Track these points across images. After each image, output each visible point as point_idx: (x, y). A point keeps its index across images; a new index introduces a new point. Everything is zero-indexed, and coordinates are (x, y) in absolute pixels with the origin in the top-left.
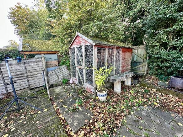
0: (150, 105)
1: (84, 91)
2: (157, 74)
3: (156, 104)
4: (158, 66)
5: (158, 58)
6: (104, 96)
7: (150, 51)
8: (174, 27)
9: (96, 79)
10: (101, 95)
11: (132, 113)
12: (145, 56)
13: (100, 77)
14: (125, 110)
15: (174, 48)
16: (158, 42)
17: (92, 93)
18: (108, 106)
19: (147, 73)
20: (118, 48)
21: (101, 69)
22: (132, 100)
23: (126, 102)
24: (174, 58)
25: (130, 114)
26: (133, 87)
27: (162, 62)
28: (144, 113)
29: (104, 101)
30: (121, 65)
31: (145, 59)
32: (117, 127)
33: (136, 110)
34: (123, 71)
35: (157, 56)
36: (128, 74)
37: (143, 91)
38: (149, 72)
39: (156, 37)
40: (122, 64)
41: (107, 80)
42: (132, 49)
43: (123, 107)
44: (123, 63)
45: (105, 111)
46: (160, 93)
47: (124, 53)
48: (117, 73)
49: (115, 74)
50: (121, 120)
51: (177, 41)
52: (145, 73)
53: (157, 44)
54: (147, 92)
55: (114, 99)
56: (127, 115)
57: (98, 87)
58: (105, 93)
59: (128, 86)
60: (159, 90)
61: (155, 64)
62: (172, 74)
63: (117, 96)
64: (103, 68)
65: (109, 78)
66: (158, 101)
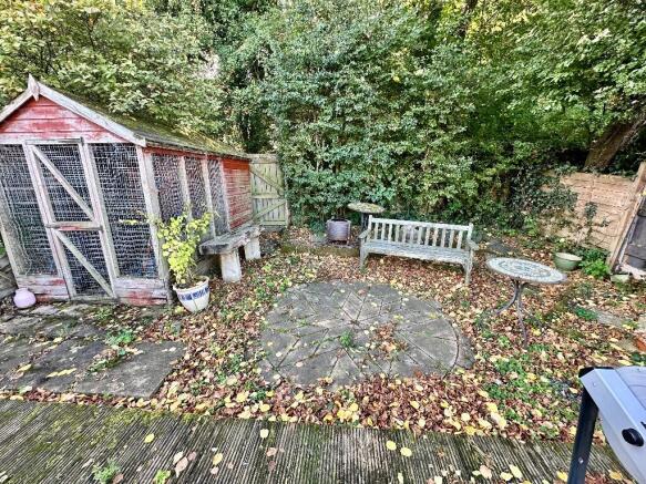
0: (304, 282)
1: (120, 307)
2: (308, 222)
3: (311, 276)
4: (307, 203)
5: (305, 185)
6: (201, 293)
7: (287, 168)
8: (319, 123)
9: (166, 254)
10: (194, 295)
11: (275, 305)
12: (280, 183)
13: (181, 244)
14: (260, 305)
15: (325, 165)
16: (299, 149)
17: (158, 302)
18: (219, 313)
19: (291, 224)
20: (213, 157)
21: (175, 223)
22: (270, 284)
23: (259, 291)
24: (328, 185)
25: (271, 308)
26: (267, 259)
27: (312, 194)
28: (294, 298)
29: (204, 310)
30: (227, 208)
31: (281, 189)
32: (252, 338)
33: (281, 297)
34: (236, 225)
35: (303, 181)
36: (251, 230)
37: (289, 262)
38: (294, 219)
39: (294, 138)
40: (231, 205)
41: (201, 251)
42: (248, 161)
43: (254, 302)
44: (233, 201)
45: (214, 325)
46: (316, 258)
47: (231, 172)
48: (221, 231)
49: (217, 235)
50: (258, 324)
51: (327, 151)
52: (287, 222)
53: (298, 154)
54: (295, 262)
55: (230, 296)
56: (266, 312)
57: (178, 277)
58: (202, 286)
59: (257, 261)
60: (313, 252)
61: (302, 200)
62: (329, 216)
63: (235, 286)
64: (180, 219)
65: (204, 244)
66: (314, 271)
